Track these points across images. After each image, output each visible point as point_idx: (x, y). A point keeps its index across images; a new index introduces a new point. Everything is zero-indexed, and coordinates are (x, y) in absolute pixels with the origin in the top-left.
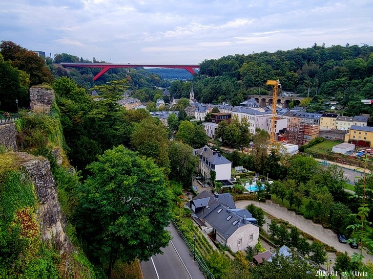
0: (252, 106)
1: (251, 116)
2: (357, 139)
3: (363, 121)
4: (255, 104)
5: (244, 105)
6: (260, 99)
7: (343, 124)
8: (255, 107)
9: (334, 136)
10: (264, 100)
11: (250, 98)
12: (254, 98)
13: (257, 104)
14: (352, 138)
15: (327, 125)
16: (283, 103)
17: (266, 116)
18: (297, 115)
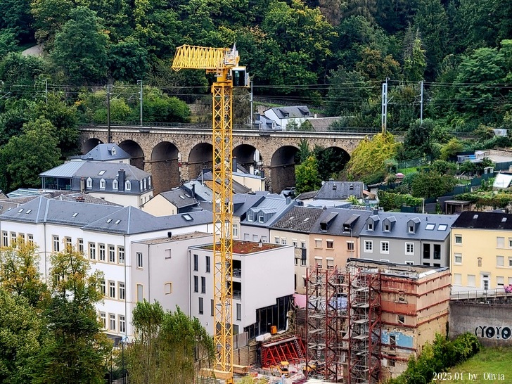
0: (108, 184)
1: (108, 239)
4: (123, 176)
5: (64, 183)
6: (148, 146)
8: (121, 190)
10: (168, 150)
11: (95, 142)
13: (134, 173)
15: (485, 269)
16: (267, 162)
17: (185, 237)
18: (339, 224)
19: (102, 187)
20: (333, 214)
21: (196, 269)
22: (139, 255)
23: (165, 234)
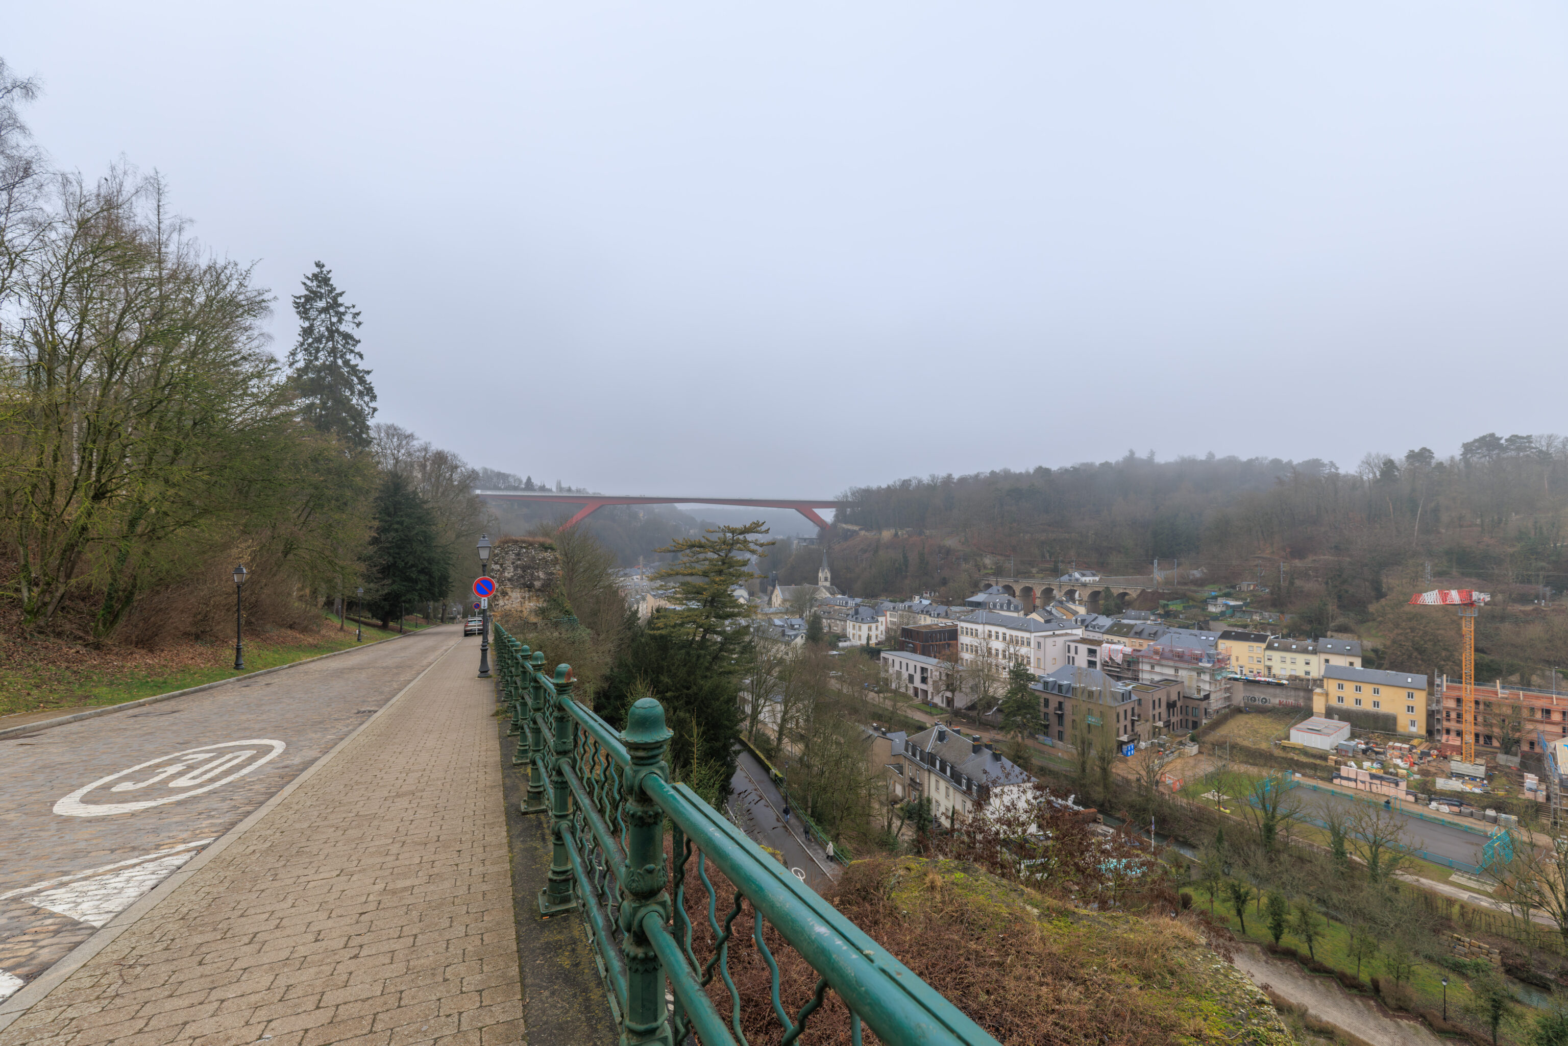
0: (1002, 607)
1: (1020, 634)
2: (1349, 704)
3: (1349, 653)
4: (1009, 603)
5: (978, 605)
6: (1017, 589)
7: (1288, 661)
8: (1009, 609)
9: (1275, 696)
10: (1028, 591)
11: (989, 586)
12: (1001, 585)
13: (1013, 601)
14: (1334, 703)
15: (1240, 663)
16: (1085, 598)
17: (1062, 635)
18: (1146, 633)
19: (998, 607)
20: (1142, 627)
21: (1069, 652)
22: (1039, 644)
23: (1051, 633)
